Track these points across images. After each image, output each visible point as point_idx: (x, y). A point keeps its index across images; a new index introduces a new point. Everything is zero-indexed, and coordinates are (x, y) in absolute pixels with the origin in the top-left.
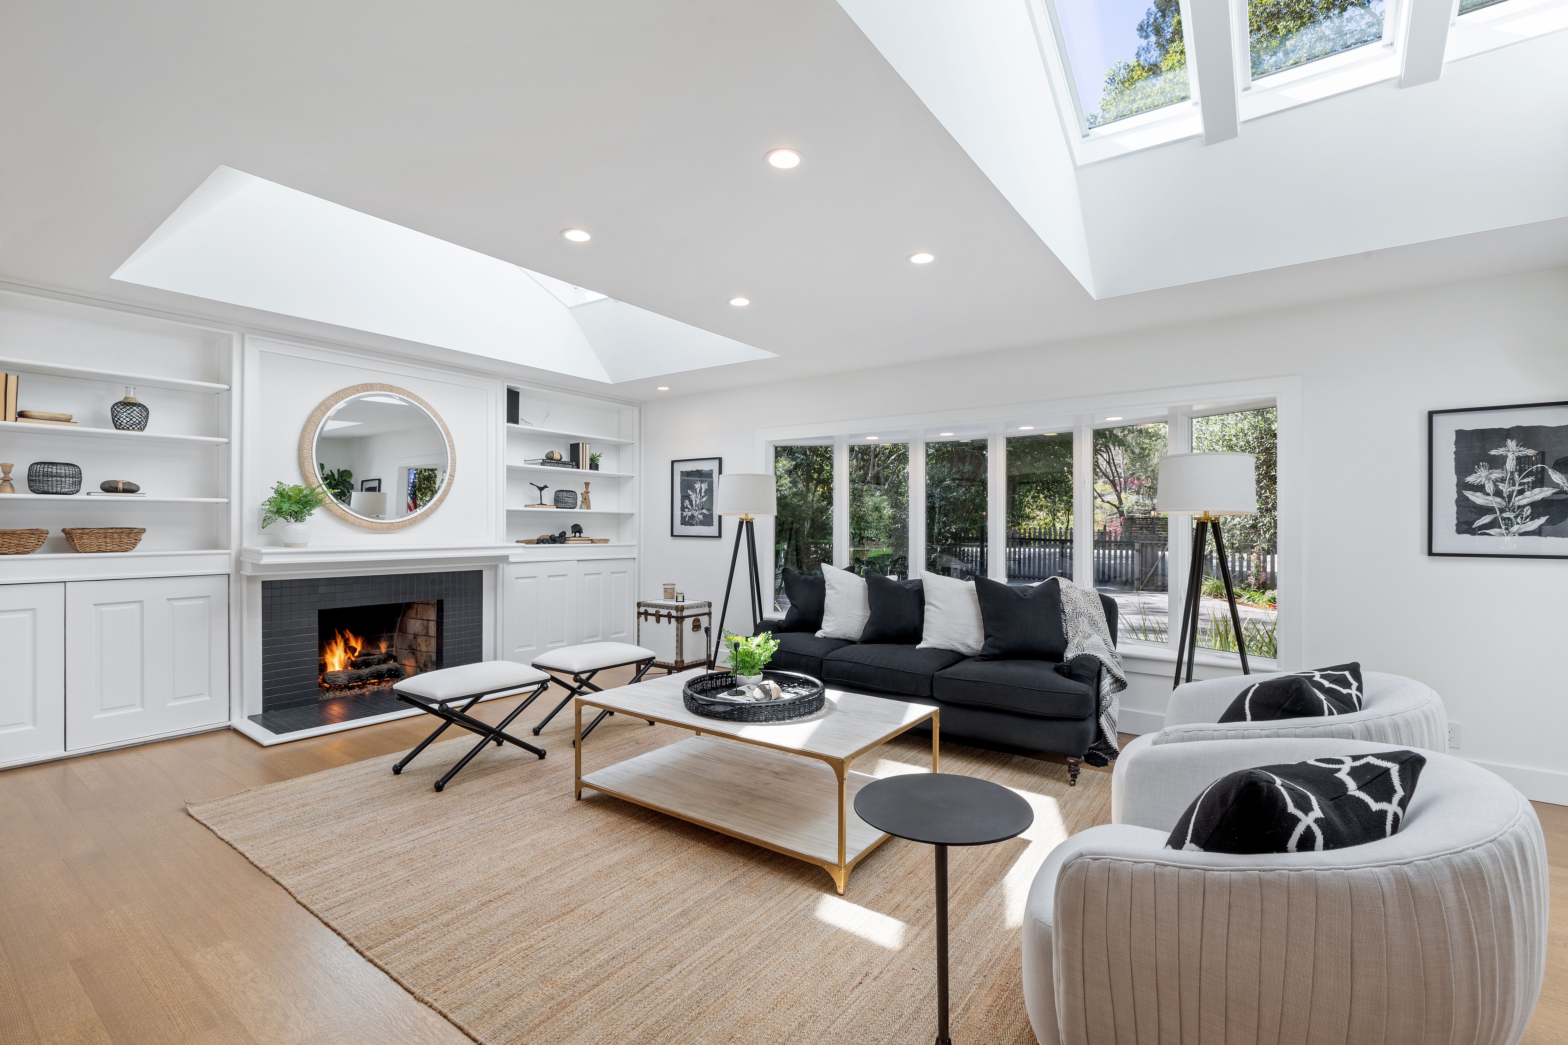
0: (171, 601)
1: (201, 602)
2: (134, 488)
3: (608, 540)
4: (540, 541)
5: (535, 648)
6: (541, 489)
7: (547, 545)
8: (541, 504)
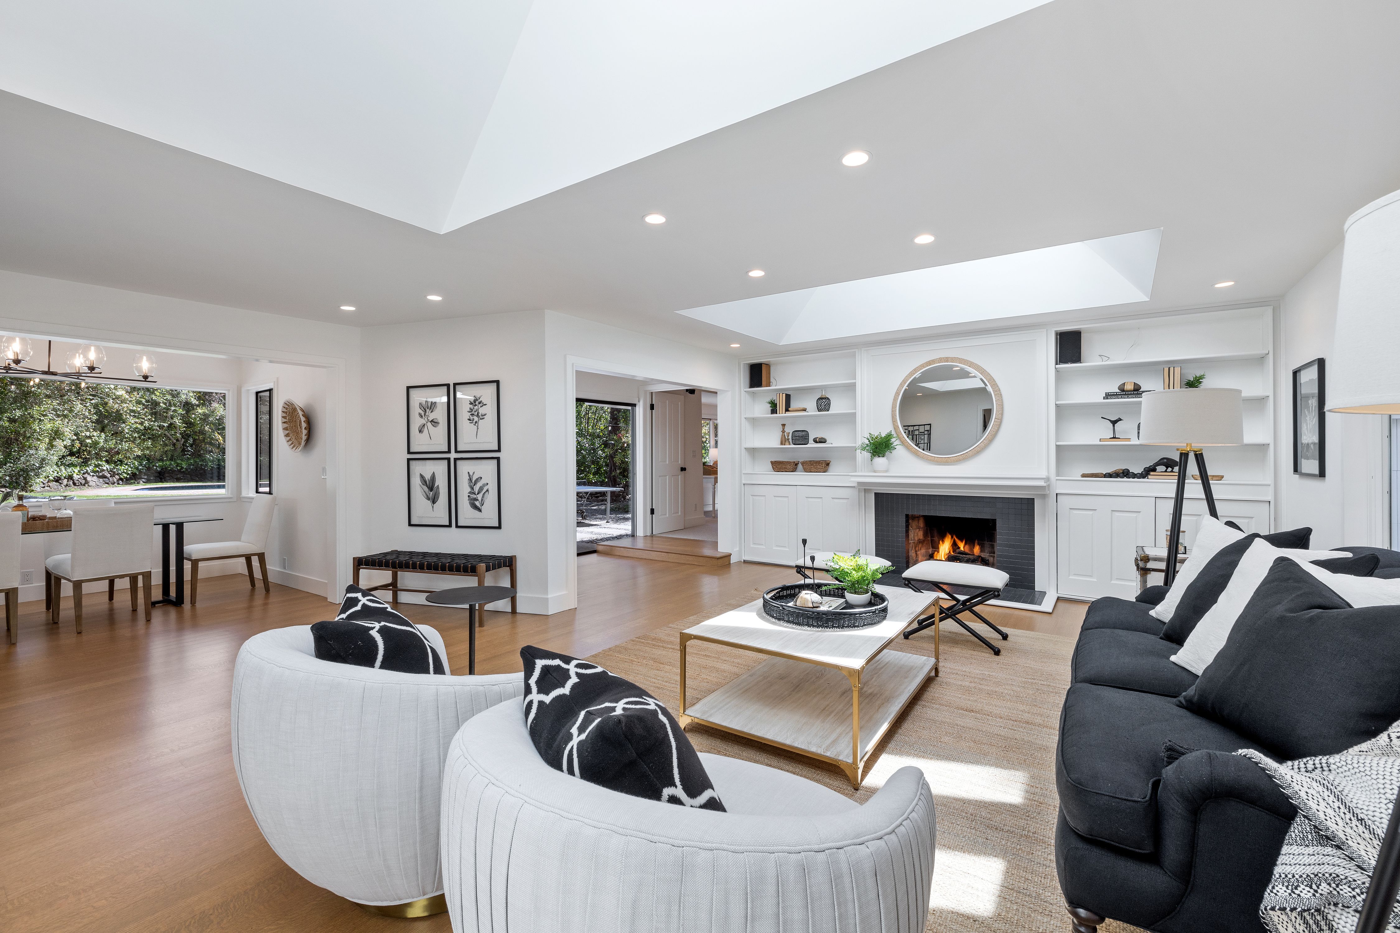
0: (834, 499)
1: (845, 501)
2: (823, 440)
3: (1222, 477)
4: (1109, 475)
5: (1095, 580)
6: (1114, 423)
7: (1119, 479)
8: (1114, 438)
